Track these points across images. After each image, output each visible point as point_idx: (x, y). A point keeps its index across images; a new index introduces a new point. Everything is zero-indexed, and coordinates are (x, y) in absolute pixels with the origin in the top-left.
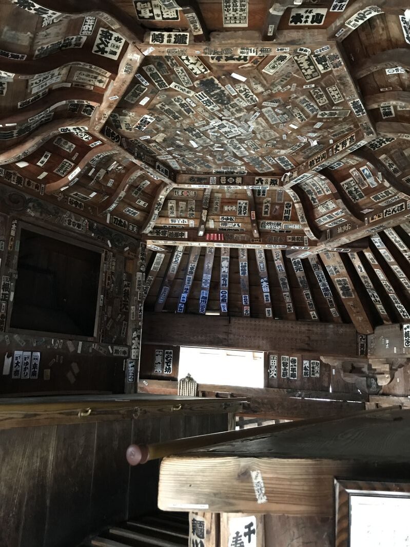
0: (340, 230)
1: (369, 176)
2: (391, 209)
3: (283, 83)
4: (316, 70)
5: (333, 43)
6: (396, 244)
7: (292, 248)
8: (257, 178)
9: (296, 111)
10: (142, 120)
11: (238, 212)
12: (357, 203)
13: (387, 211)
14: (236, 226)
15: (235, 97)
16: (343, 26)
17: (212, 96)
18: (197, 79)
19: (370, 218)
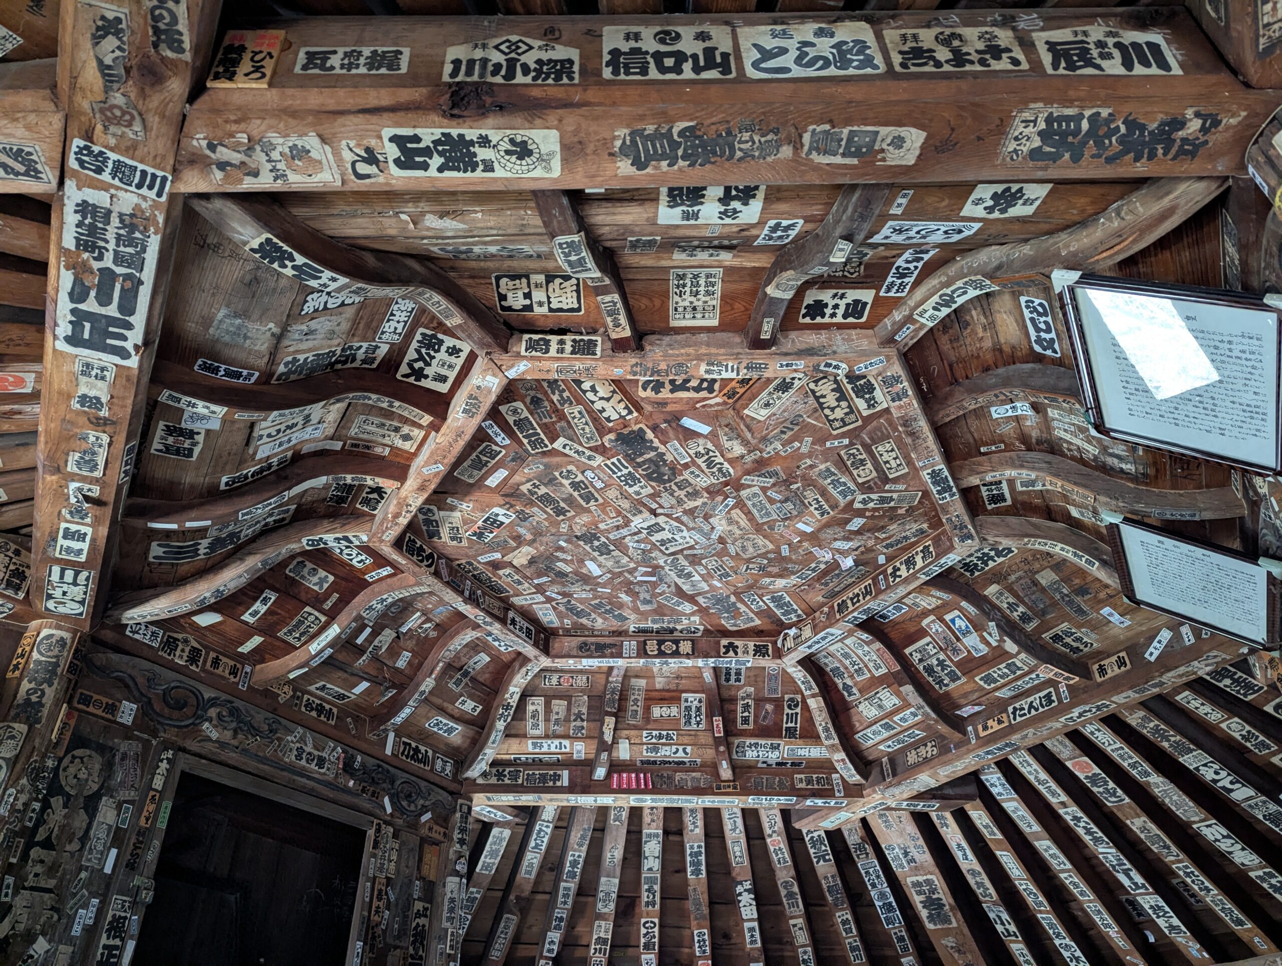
0: (912, 758)
1: (966, 633)
2: (1024, 703)
3: (786, 437)
4: (851, 410)
5: (892, 352)
6: (1041, 788)
7: (809, 802)
8: (724, 642)
9: (810, 495)
10: (488, 518)
11: (683, 721)
12: (947, 694)
13: (1015, 709)
14: (681, 753)
15: (686, 466)
16: (909, 319)
17: (639, 465)
18: (610, 431)
19: (980, 727)
